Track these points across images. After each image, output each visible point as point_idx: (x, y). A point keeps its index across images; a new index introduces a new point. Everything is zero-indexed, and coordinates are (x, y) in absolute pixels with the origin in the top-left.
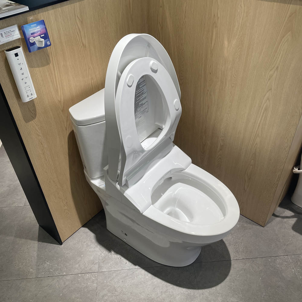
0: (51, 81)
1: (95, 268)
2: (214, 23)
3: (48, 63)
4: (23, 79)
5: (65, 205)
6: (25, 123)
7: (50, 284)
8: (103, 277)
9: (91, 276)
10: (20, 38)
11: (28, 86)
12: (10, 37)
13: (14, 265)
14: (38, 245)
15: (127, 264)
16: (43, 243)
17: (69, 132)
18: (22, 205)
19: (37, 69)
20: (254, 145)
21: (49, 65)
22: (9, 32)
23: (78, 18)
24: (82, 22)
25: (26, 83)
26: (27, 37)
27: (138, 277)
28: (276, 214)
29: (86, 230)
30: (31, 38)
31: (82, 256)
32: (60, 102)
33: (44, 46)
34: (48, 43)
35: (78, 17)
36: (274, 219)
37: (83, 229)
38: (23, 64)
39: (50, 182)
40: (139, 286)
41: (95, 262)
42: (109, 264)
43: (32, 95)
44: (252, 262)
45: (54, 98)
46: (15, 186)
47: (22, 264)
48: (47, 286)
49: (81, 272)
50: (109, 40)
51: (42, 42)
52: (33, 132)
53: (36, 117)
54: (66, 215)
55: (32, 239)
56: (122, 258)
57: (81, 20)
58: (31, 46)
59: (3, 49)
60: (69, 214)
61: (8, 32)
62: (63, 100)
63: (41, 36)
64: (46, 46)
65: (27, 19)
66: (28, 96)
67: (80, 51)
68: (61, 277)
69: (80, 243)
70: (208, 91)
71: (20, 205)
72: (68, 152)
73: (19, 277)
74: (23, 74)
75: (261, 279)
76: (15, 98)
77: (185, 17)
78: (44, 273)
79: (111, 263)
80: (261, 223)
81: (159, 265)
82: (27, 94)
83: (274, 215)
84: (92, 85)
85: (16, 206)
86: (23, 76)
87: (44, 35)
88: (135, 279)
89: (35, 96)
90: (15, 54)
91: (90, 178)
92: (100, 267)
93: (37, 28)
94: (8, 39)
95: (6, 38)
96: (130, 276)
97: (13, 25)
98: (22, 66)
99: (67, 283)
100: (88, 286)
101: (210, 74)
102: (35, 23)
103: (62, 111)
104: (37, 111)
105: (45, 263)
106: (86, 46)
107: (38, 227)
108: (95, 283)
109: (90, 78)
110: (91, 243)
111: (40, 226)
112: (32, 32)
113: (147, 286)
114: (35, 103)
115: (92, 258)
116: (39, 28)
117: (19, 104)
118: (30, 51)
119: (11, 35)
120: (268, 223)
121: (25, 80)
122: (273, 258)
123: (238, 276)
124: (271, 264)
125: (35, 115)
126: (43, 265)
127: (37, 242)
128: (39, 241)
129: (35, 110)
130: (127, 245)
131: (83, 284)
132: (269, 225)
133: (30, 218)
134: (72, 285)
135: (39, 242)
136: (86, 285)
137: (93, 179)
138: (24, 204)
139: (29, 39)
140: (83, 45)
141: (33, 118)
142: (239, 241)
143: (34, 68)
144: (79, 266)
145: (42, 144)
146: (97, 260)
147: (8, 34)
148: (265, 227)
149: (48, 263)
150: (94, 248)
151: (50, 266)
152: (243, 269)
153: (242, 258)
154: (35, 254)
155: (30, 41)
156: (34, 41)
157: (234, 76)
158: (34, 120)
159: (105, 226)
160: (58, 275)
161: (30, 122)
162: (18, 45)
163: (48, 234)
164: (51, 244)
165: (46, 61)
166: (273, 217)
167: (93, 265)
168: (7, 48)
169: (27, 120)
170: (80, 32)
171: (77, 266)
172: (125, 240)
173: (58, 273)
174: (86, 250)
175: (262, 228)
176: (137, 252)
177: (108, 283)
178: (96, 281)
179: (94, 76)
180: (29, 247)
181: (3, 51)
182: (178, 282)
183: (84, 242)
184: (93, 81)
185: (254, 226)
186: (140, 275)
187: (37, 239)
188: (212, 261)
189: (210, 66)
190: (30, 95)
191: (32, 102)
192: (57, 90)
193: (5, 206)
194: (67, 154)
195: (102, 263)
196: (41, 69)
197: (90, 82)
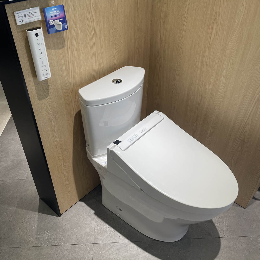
0: (65, 63)
1: (92, 239)
2: (214, 20)
3: (63, 47)
4: (40, 59)
5: (66, 180)
6: (38, 101)
7: (49, 253)
8: (99, 249)
9: (87, 247)
10: (40, 20)
11: (44, 66)
12: (32, 17)
13: (16, 233)
14: (38, 216)
15: (120, 237)
16: (43, 214)
17: (76, 112)
18: (24, 179)
19: (53, 51)
20: (244, 133)
21: (64, 49)
22: (32, 13)
23: (93, 7)
24: (96, 11)
25: (43, 63)
26: (48, 19)
27: (131, 250)
28: (256, 197)
29: (83, 204)
30: (50, 21)
31: (79, 228)
32: (70, 83)
33: (61, 29)
34: (66, 27)
35: (92, 5)
36: (254, 202)
37: (80, 203)
38: (42, 44)
39: (55, 157)
40: (132, 258)
41: (91, 234)
42: (104, 236)
43: (47, 74)
44: (235, 240)
45: (66, 79)
46: (18, 161)
47: (23, 233)
48: (46, 255)
49: (78, 243)
50: (118, 30)
51: (60, 25)
52: (45, 110)
53: (48, 95)
54: (66, 189)
55: (33, 210)
56: (116, 232)
57: (95, 9)
58: (50, 28)
59: (25, 29)
60: (69, 188)
61: (30, 13)
62: (73, 82)
63: (60, 20)
64: (64, 29)
65: (48, 2)
67: (92, 37)
68: (59, 248)
69: (77, 215)
70: (203, 81)
71: (22, 179)
72: (73, 131)
73: (20, 245)
74: (41, 54)
75: (244, 256)
76: (31, 76)
77: (187, 13)
78: (43, 242)
79: (106, 235)
80: (243, 205)
81: (150, 240)
82: (43, 73)
83: (254, 198)
84: (99, 70)
85: (19, 179)
86: (41, 56)
87: (62, 19)
88: (129, 251)
89: (50, 76)
90: (36, 34)
91: (92, 155)
92: (95, 239)
93: (57, 11)
94: (30, 19)
95: (29, 18)
96: (124, 249)
97: (36, 7)
98: (40, 46)
99: (65, 253)
100: (84, 256)
101: (207, 66)
102: (55, 7)
103: (71, 92)
104: (50, 90)
105: (45, 233)
106: (97, 33)
107: (39, 200)
108: (92, 254)
109: (98, 63)
110: (87, 216)
111: (40, 198)
112: (52, 15)
113: (139, 258)
114: (49, 83)
115: (88, 230)
116: (59, 12)
117: (34, 82)
118: (49, 33)
119: (33, 16)
120: (249, 205)
121: (42, 60)
122: (254, 237)
123: (223, 253)
124: (253, 243)
125: (48, 94)
126: (43, 234)
127: (37, 213)
128: (39, 212)
129: (48, 89)
130: (121, 220)
131: (80, 254)
132: (249, 207)
133: (31, 191)
134: (70, 255)
135: (40, 214)
136: (83, 255)
137: (94, 157)
138: (26, 178)
139: (49, 22)
140: (95, 32)
141: (46, 96)
142: (223, 220)
143: (51, 50)
144: (76, 237)
145: (51, 121)
146: (93, 233)
147: (31, 15)
148: (246, 208)
149: (47, 233)
150: (90, 221)
151: (49, 236)
152: (228, 246)
153: (226, 236)
154: (36, 224)
155: (50, 24)
156: (53, 23)
157: (229, 68)
158: (46, 99)
159: (100, 201)
160: (57, 245)
161: (43, 100)
162: (38, 26)
163: (48, 206)
164: (51, 216)
165: (61, 44)
166: (253, 199)
167: (89, 236)
168: (28, 28)
169: (40, 98)
170: (93, 20)
171: (75, 237)
172: (119, 214)
173: (57, 243)
174: (83, 222)
175: (244, 209)
176: (130, 226)
177: (103, 254)
178: (92, 252)
179: (102, 62)
180: (30, 217)
181: (25, 31)
182: (168, 256)
183: (81, 215)
184: (100, 67)
185: (236, 207)
186: (133, 248)
187: (37, 211)
188: (199, 238)
189: (208, 59)
190: (45, 74)
191: (46, 81)
192: (69, 73)
193: (9, 179)
194: (73, 133)
195: (97, 235)
196: (57, 51)
197: (98, 68)
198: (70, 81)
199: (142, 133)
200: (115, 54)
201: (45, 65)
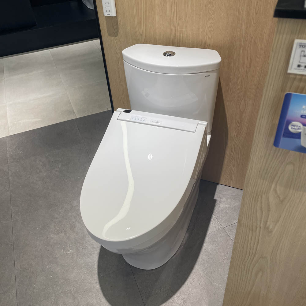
6: (108, 35)
32: (141, 35)
43: (110, 11)
45: (136, 28)
52: (113, 48)
62: (144, 35)
66: (106, 11)
82: (106, 9)
104: (119, 31)
109: (179, 29)
114: (119, 23)
125: (117, 34)
129: (117, 29)
141: (115, 35)
158: (115, 38)
161: (112, 37)
169: (110, 35)
179: (185, 30)
184: (182, 36)
190: (108, 11)
192: (140, 23)
197: (178, 35)
198: (141, 33)
199: (153, 122)
200: (207, 28)
201: (108, 2)
